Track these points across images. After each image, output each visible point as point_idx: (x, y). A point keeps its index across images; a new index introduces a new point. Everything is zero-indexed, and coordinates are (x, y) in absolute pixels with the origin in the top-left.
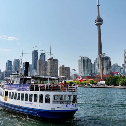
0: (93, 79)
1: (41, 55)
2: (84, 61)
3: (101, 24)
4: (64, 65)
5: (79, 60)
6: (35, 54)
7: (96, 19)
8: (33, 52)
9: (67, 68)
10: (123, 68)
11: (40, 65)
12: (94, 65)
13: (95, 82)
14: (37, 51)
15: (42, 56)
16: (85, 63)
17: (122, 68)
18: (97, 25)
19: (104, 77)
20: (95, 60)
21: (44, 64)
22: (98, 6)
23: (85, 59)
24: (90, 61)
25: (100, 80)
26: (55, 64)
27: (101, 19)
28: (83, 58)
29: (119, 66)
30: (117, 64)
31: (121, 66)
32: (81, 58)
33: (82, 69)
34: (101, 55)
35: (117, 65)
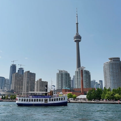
0: (71, 93)
1: (19, 69)
2: (62, 75)
3: (80, 41)
4: (41, 79)
5: (57, 74)
6: (13, 68)
7: (75, 36)
8: (11, 66)
9: (44, 82)
10: (101, 84)
11: (16, 79)
12: (73, 81)
13: (74, 95)
14: (15, 65)
15: (20, 71)
16: (64, 77)
17: (99, 84)
18: (75, 41)
19: (84, 91)
20: (74, 76)
21: (20, 78)
22: (77, 24)
23: (63, 72)
24: (69, 74)
25: (79, 93)
26: (32, 78)
27: (80, 36)
28: (62, 71)
29: (96, 83)
30: (95, 80)
31: (99, 82)
32: (60, 71)
33: (60, 83)
34: (80, 68)
35: (95, 82)
